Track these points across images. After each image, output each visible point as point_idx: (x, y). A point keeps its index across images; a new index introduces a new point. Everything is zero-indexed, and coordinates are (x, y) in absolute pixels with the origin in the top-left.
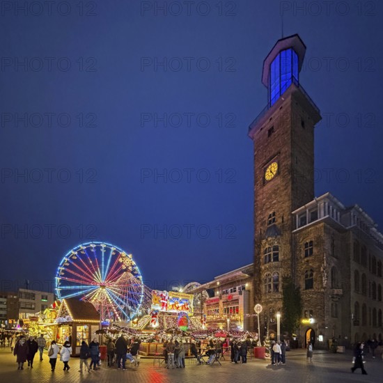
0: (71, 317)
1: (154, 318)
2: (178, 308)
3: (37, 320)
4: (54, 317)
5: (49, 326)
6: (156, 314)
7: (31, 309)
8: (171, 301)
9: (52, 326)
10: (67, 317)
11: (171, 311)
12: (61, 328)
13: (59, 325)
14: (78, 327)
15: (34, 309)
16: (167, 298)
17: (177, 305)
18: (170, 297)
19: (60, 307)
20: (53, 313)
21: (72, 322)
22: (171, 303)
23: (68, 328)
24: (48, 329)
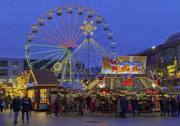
0: (36, 83)
1: (101, 80)
2: (128, 70)
3: (12, 86)
4: (24, 82)
5: (21, 90)
6: (103, 77)
7: (4, 74)
8: (121, 64)
9: (23, 89)
10: (33, 83)
11: (122, 73)
12: (30, 91)
13: (28, 89)
14: (41, 90)
15: (6, 75)
16: (117, 62)
17: (127, 68)
18: (121, 61)
19: (29, 75)
20: (24, 80)
21: (37, 86)
22: (121, 66)
23: (34, 90)
24: (20, 92)
